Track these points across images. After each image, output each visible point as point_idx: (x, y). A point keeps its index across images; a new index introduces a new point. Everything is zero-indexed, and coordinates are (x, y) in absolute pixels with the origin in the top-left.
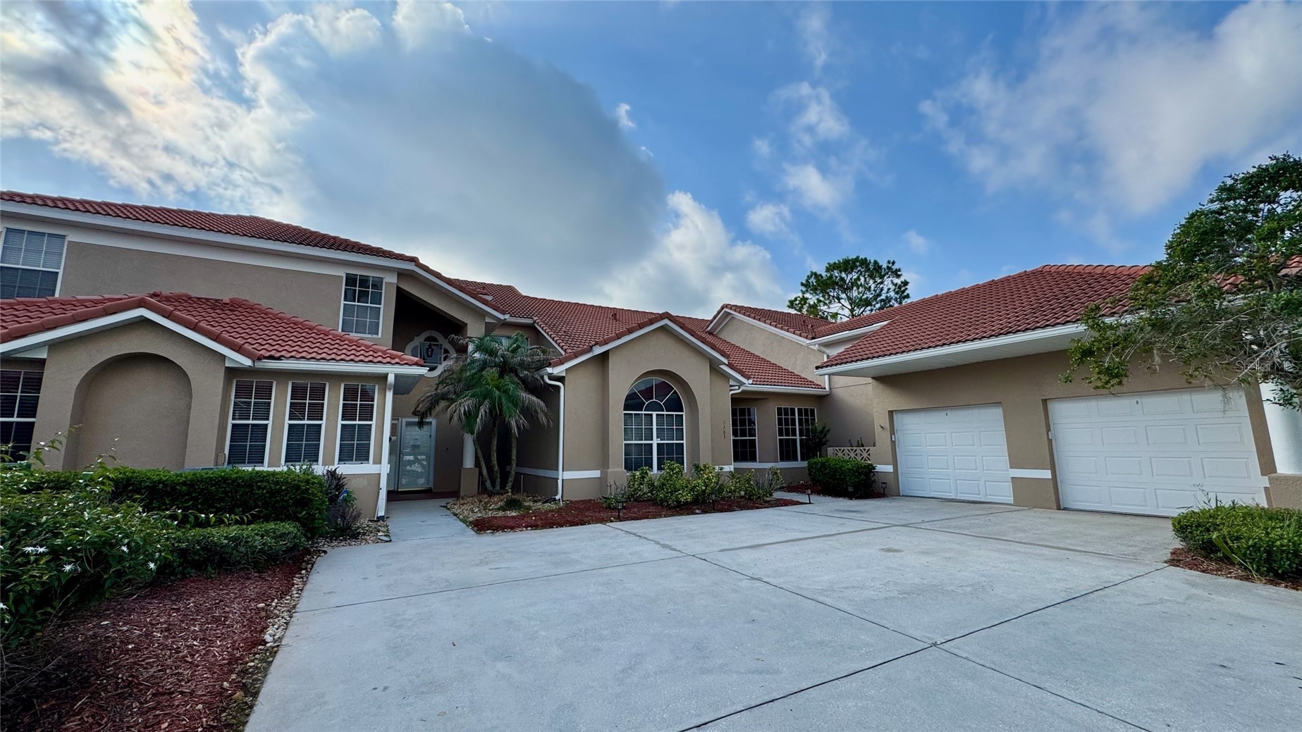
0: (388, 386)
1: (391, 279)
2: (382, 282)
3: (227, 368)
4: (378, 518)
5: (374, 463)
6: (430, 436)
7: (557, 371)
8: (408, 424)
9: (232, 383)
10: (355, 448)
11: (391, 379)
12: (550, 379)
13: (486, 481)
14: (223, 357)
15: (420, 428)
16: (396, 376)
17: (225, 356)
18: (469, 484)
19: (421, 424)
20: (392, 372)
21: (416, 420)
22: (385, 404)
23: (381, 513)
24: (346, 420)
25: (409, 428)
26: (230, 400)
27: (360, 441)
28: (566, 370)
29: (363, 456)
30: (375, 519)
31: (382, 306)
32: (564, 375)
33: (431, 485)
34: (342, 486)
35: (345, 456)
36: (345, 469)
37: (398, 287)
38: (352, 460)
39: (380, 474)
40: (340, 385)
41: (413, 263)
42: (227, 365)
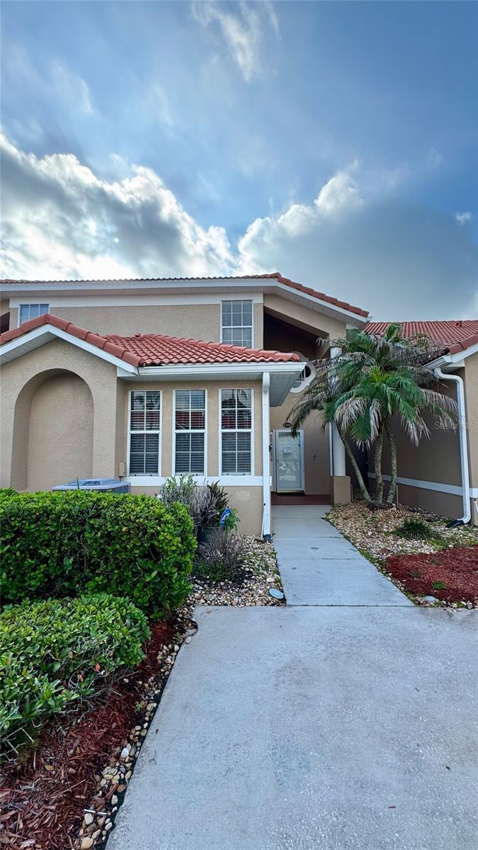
0: (263, 389)
1: (258, 300)
2: (251, 306)
3: (119, 379)
4: (264, 536)
5: (256, 474)
6: (299, 445)
7: (456, 360)
8: (282, 435)
9: (128, 394)
10: (237, 459)
11: (266, 379)
12: (444, 372)
13: (364, 492)
14: (115, 367)
15: (293, 437)
16: (272, 376)
17: (116, 366)
18: (342, 492)
19: (294, 434)
20: (266, 370)
21: (289, 430)
22: (261, 410)
23: (267, 531)
24: (226, 428)
25: (282, 439)
26: (127, 411)
27: (241, 450)
28: (465, 359)
29: (245, 466)
30: (262, 538)
31: (252, 327)
32: (464, 365)
33: (303, 489)
34: (224, 503)
35: (228, 467)
36: (227, 481)
37: (264, 307)
38: (234, 471)
39: (262, 487)
40: (218, 391)
41: (276, 279)
42: (118, 376)
